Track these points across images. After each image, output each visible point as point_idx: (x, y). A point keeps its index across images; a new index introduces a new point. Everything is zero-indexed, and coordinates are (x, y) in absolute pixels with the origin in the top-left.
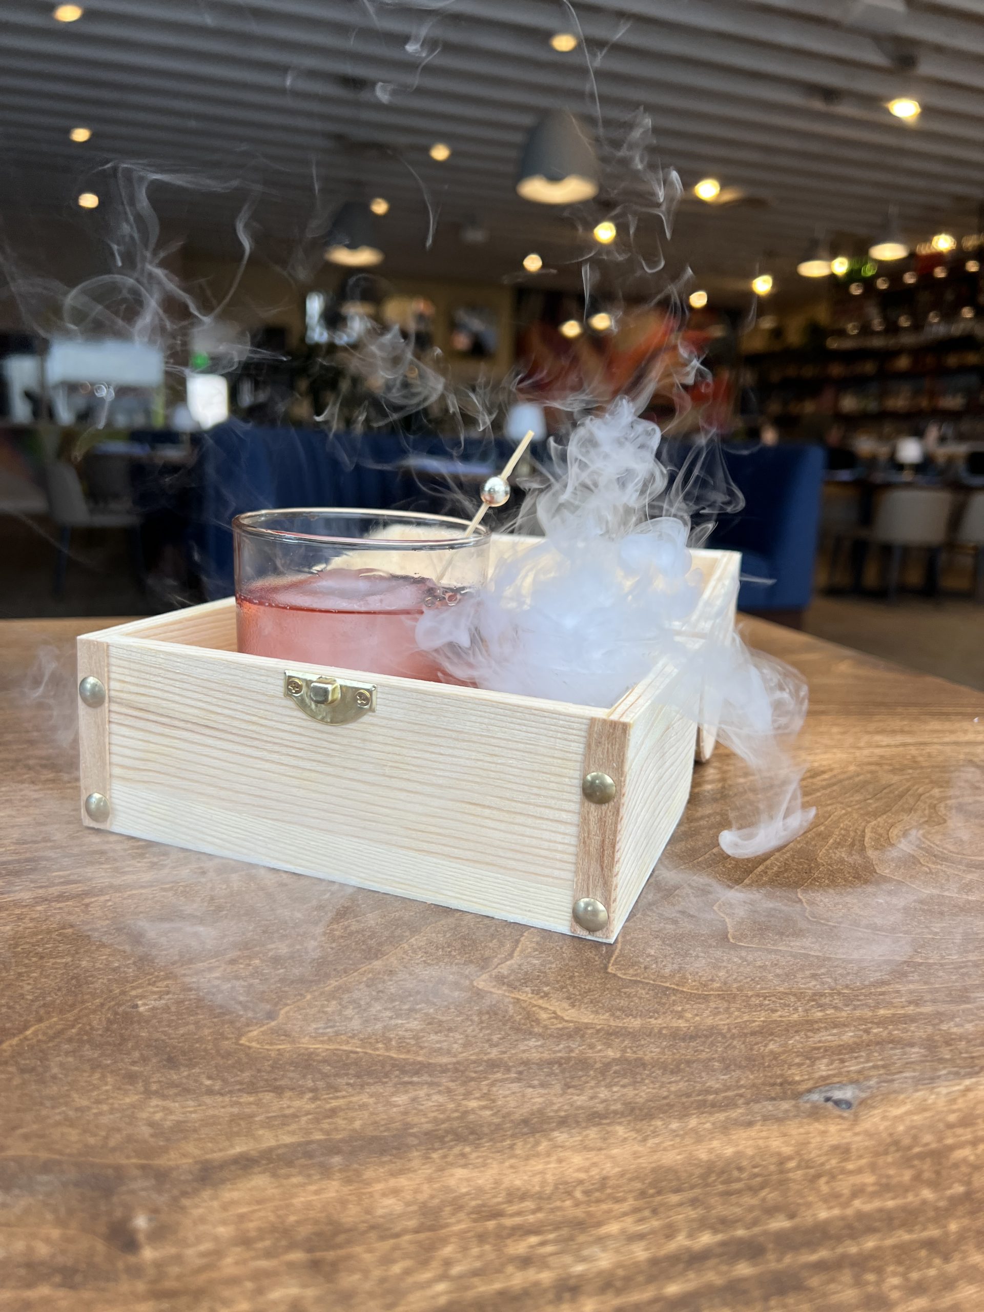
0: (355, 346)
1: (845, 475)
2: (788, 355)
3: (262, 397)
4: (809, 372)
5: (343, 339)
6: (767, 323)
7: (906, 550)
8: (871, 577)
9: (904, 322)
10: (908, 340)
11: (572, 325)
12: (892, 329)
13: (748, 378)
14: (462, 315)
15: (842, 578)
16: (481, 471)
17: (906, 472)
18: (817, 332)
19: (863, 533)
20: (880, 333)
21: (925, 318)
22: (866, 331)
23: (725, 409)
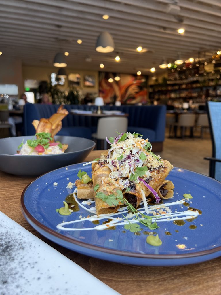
1: (172, 111)
2: (159, 85)
4: (164, 89)
6: (154, 78)
7: (186, 128)
8: (179, 133)
9: (184, 77)
10: (185, 81)
11: (111, 80)
12: (181, 79)
13: (151, 90)
14: (87, 78)
15: (172, 134)
16: (89, 113)
17: (185, 110)
18: (165, 80)
19: (176, 124)
20: (178, 80)
21: (188, 77)
22: (175, 79)
23: (146, 97)
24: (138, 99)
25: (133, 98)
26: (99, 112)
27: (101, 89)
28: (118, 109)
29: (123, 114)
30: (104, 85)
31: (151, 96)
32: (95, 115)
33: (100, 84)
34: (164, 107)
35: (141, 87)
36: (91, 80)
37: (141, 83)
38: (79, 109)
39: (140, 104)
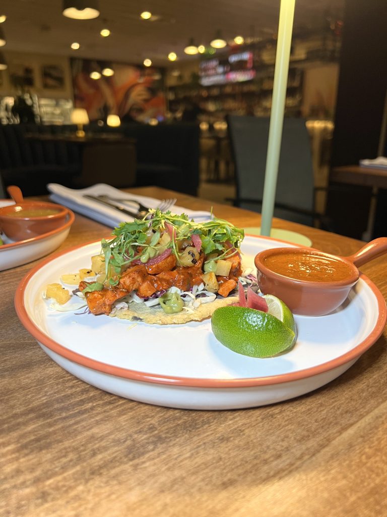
6: (176, 74)
24: (150, 113)
25: (141, 110)
27: (77, 92)
30: (84, 85)
33: (75, 84)
35: (152, 90)
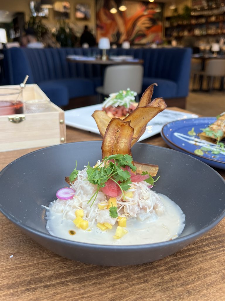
0: (45, 17)
1: (197, 56)
2: (179, 17)
3: (18, 35)
4: (185, 22)
5: (41, 14)
7: (215, 78)
8: (205, 86)
9: (214, 6)
10: (216, 12)
11: (114, 10)
12: (210, 8)
13: (167, 24)
14: (78, 6)
15: (197, 87)
16: (91, 59)
17: (214, 54)
18: (187, 10)
19: (203, 73)
20: (206, 10)
21: (220, 5)
22: (202, 9)
23: (161, 35)
24: (150, 37)
25: (144, 36)
26: (104, 58)
27: (98, 22)
28: (127, 53)
29: (137, 61)
30: (104, 17)
31: (168, 33)
32: (99, 62)
33: (98, 16)
34: (190, 50)
35: (153, 20)
36: (83, 9)
37: (154, 14)
38: (76, 53)
39: (154, 46)
